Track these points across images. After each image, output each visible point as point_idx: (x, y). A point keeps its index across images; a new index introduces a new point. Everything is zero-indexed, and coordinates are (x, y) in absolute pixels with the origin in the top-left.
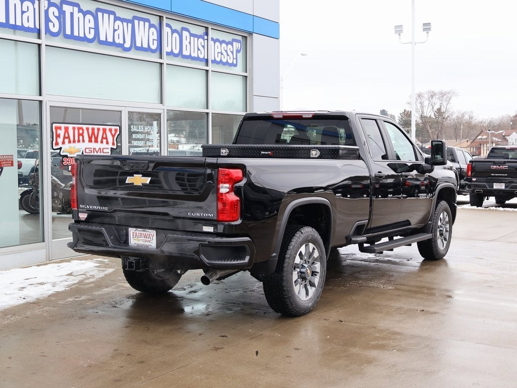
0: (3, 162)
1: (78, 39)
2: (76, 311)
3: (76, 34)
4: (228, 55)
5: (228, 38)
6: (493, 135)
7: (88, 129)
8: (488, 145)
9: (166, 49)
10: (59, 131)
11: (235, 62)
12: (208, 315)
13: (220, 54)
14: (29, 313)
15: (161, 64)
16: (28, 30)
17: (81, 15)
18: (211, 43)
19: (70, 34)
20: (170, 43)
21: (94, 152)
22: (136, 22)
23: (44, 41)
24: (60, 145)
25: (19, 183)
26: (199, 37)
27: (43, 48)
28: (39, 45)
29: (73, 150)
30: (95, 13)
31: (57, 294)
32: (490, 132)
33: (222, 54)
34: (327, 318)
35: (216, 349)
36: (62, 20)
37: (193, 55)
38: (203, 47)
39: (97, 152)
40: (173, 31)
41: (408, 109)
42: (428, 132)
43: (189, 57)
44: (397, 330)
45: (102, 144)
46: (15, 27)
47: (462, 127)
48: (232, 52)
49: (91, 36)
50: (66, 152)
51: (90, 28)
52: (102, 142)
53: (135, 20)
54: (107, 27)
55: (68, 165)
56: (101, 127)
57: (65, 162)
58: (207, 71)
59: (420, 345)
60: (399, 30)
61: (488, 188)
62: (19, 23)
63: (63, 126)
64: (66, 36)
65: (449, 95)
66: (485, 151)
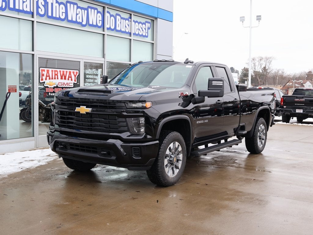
0: (11, 89)
1: (56, 18)
2: (52, 176)
3: (54, 15)
4: (143, 31)
5: (143, 20)
6: (296, 83)
7: (60, 71)
8: (293, 89)
9: (107, 26)
10: (43, 72)
11: (147, 35)
12: (129, 180)
13: (138, 30)
14: (24, 177)
15: (104, 35)
16: (26, 12)
17: (57, 5)
18: (133, 23)
19: (51, 15)
20: (109, 22)
21: (64, 85)
22: (90, 10)
23: (36, 19)
24: (44, 80)
25: (20, 105)
26: (126, 19)
27: (35, 23)
28: (33, 22)
29: (51, 84)
30: (65, 4)
31: (41, 166)
32: (294, 81)
33: (139, 30)
34: (198, 183)
35: (134, 199)
36: (46, 7)
37: (122, 30)
38: (129, 25)
39: (66, 85)
40: (111, 16)
41: (247, 67)
42: (258, 80)
43: (120, 31)
44: (239, 190)
45: (68, 81)
46: (19, 11)
47: (278, 78)
48: (145, 29)
49: (63, 17)
50: (47, 84)
51: (62, 12)
52: (68, 79)
53: (89, 9)
54: (72, 12)
55: (48, 93)
56: (68, 71)
57: (47, 91)
58: (130, 40)
59: (253, 199)
60: (242, 19)
61: (293, 112)
62: (21, 8)
63: (46, 69)
64: (49, 17)
65: (271, 59)
66: (291, 92)
